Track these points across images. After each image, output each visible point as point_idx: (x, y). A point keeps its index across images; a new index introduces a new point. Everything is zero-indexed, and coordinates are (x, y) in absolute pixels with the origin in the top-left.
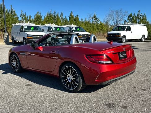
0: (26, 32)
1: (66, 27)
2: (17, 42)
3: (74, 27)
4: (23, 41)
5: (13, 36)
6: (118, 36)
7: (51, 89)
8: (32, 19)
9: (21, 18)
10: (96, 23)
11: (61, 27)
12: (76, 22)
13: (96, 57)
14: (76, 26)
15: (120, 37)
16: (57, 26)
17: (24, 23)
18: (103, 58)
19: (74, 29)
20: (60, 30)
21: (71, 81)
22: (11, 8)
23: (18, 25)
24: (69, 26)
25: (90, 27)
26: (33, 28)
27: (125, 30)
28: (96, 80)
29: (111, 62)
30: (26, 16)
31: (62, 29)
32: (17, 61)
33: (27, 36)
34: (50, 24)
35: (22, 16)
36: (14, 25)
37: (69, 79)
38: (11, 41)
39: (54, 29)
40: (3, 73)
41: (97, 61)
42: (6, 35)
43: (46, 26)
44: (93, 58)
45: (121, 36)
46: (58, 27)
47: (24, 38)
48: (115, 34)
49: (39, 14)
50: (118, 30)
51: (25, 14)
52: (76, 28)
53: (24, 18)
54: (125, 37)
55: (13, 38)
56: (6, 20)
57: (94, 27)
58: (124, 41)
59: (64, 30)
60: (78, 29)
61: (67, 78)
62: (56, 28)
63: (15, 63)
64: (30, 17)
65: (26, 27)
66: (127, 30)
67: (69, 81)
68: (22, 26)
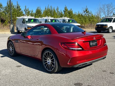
0: (27, 24)
1: (60, 19)
2: (21, 32)
3: (67, 19)
4: (24, 31)
5: (17, 27)
6: (105, 27)
7: (35, 70)
8: (34, 13)
9: (25, 12)
10: (88, 15)
11: (56, 19)
12: (70, 15)
13: (69, 44)
14: (69, 19)
15: (107, 28)
16: (52, 18)
17: (26, 16)
18: (75, 46)
19: (67, 21)
20: (55, 22)
21: (50, 64)
22: (17, 4)
23: (21, 18)
24: (63, 18)
25: (82, 19)
26: (32, 21)
27: (112, 22)
28: (68, 64)
29: (81, 49)
30: (29, 11)
31: (57, 21)
32: (12, 47)
33: (28, 27)
34: (47, 17)
35: (26, 10)
36: (18, 18)
37: (49, 62)
38: (16, 31)
39: (50, 21)
40: (2, 57)
41: (69, 48)
42: (12, 26)
43: (44, 18)
44: (66, 45)
46: (53, 20)
47: (25, 29)
48: (103, 25)
49: (39, 9)
50: (106, 21)
51: (28, 9)
52: (69, 20)
53: (27, 12)
54: (111, 27)
55: (17, 29)
56: (13, 13)
57: (86, 19)
59: (59, 21)
60: (71, 21)
61: (47, 61)
62: (52, 20)
63: (11, 49)
64: (32, 11)
65: (27, 20)
66: (113, 22)
67: (48, 64)
68: (24, 19)
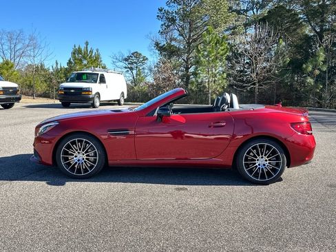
6: (87, 93)
15: (91, 96)
21: (264, 167)
27: (98, 82)
37: (259, 165)
45: (94, 93)
48: (81, 89)
54: (98, 95)
58: (97, 104)
61: (256, 162)
67: (259, 168)
